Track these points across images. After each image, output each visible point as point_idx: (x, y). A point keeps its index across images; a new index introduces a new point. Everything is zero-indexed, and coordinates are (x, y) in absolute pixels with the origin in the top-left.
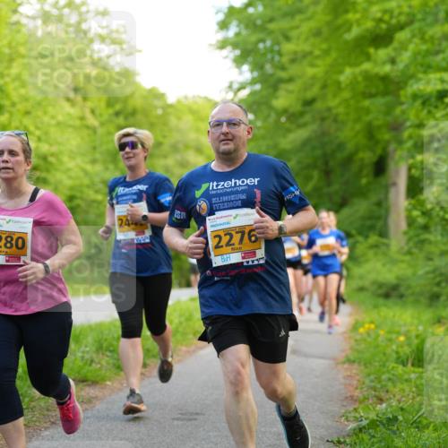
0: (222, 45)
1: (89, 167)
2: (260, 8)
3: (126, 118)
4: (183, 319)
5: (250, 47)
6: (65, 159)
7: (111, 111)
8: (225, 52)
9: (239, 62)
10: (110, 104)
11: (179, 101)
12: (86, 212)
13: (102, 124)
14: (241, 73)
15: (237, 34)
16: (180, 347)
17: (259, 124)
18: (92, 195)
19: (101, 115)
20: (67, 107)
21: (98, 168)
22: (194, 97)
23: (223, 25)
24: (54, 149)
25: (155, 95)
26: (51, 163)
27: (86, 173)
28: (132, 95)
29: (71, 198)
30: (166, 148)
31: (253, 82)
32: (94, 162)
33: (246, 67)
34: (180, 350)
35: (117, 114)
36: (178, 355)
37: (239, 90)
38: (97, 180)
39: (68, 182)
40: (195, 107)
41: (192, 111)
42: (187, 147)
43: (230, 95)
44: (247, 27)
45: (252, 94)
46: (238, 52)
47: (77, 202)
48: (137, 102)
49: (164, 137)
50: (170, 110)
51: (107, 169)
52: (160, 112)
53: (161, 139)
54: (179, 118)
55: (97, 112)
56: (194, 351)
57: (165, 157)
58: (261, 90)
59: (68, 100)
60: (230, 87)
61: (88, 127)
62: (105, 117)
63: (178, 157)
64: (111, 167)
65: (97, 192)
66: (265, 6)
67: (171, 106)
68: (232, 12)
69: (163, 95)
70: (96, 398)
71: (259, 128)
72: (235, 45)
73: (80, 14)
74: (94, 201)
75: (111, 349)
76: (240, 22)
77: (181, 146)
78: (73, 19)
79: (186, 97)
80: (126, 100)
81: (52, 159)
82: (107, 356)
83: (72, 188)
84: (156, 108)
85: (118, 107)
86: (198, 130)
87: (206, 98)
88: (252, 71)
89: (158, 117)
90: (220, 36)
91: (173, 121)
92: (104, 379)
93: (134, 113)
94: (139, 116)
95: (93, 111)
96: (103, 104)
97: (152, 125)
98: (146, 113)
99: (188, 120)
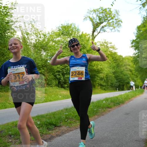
0: (132, 47)
1: (109, 70)
2: (139, 40)
3: (116, 61)
5: (137, 46)
6: (105, 69)
7: (113, 60)
8: (133, 48)
9: (135, 49)
10: (113, 59)
11: (125, 57)
12: (110, 78)
13: (112, 62)
14: (136, 51)
15: (135, 44)
18: (110, 75)
21: (111, 70)
22: (128, 56)
23: (132, 43)
24: (103, 67)
25: (121, 56)
27: (109, 71)
28: (117, 56)
29: (107, 75)
30: (123, 65)
31: (138, 53)
32: (110, 69)
33: (137, 50)
35: (114, 60)
37: (136, 54)
38: (111, 72)
39: (106, 73)
40: (128, 58)
41: (128, 59)
42: (127, 65)
43: (134, 55)
44: (136, 43)
45: (138, 55)
46: (135, 48)
47: (108, 76)
48: (117, 58)
49: (123, 63)
52: (122, 59)
54: (125, 60)
57: (123, 67)
61: (109, 63)
62: (112, 61)
63: (126, 67)
64: (114, 69)
65: (111, 74)
66: (139, 39)
67: (124, 58)
68: (133, 40)
69: (122, 56)
70: (110, 111)
72: (134, 46)
73: (107, 44)
74: (111, 76)
76: (135, 42)
77: (126, 65)
78: (106, 45)
79: (126, 56)
81: (103, 69)
83: (107, 74)
84: (121, 58)
85: (114, 59)
86: (129, 62)
88: (138, 51)
89: (121, 60)
90: (132, 45)
91: (124, 61)
92: (112, 107)
93: (117, 60)
94: (118, 60)
95: (110, 60)
96: (111, 59)
97: (120, 61)
98: (119, 60)
99: (127, 60)
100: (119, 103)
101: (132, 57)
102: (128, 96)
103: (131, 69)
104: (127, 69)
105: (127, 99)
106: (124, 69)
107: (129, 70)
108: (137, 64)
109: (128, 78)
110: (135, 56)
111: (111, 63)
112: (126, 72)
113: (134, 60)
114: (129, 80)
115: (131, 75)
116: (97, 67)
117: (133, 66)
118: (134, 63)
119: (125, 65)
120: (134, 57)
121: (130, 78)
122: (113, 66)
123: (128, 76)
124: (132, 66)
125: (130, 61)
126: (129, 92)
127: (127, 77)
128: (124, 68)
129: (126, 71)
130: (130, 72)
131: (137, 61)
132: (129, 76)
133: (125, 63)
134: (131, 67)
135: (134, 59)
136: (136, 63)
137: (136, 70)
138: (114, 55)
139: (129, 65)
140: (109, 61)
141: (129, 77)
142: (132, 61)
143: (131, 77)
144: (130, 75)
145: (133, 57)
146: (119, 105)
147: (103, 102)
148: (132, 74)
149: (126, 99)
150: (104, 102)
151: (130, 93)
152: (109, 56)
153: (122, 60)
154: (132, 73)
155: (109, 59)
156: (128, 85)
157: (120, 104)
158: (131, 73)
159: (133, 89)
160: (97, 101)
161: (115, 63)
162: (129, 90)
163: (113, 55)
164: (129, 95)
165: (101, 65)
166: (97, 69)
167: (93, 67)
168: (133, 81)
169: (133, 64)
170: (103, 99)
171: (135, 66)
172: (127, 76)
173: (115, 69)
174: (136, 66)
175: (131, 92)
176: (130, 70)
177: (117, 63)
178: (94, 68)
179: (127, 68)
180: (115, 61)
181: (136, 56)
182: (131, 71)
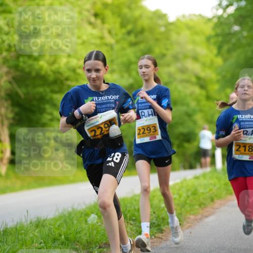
3: (136, 36)
4: (189, 193)
7: (124, 31)
10: (123, 25)
11: (178, 20)
13: (117, 42)
16: (188, 216)
17: (245, 34)
19: (116, 35)
20: (89, 29)
22: (190, 15)
25: (159, 16)
26: (79, 75)
28: (141, 16)
30: (169, 58)
34: (189, 218)
35: (129, 33)
36: (188, 222)
37: (227, 6)
40: (191, 24)
41: (189, 27)
43: (220, 12)
45: (239, 9)
48: (145, 23)
49: (167, 49)
50: (171, 27)
51: (122, 77)
52: (163, 29)
53: (164, 51)
54: (178, 33)
55: (113, 32)
56: (200, 219)
57: (168, 65)
58: (246, 6)
59: (90, 23)
60: (220, 5)
61: (106, 45)
62: (120, 36)
63: (179, 65)
64: (126, 75)
67: (172, 24)
69: (165, 15)
71: (245, 38)
75: (134, 218)
77: (181, 56)
79: (184, 16)
80: (136, 21)
82: (131, 224)
84: (160, 26)
85: (129, 27)
86: (194, 42)
87: (200, 15)
89: (162, 33)
91: (174, 36)
93: (142, 31)
94: (146, 34)
95: (110, 32)
96: (117, 26)
97: (157, 40)
98: (151, 30)
99: (186, 34)
100: (159, 225)
101: (210, 20)
102: (195, 193)
103: (202, 75)
104: (185, 77)
105: (191, 205)
106: (170, 75)
107: (194, 79)
108: (229, 51)
109: (189, 115)
110: (225, 16)
111: (117, 47)
112: (180, 87)
113: (217, 35)
114: (195, 123)
115: (204, 102)
116: (54, 62)
117: (212, 62)
118: (220, 48)
119: (176, 58)
120: (220, 18)
121: (198, 117)
122: (125, 59)
123: (188, 105)
124: (208, 61)
125: (198, 39)
126: (197, 178)
127: (184, 108)
128: (172, 69)
129: (182, 81)
130: (197, 90)
131: (234, 40)
132: (193, 104)
133: (175, 49)
134: (204, 65)
135: (219, 31)
136: (225, 48)
137: (224, 77)
138: (129, 7)
139: (195, 58)
140: (107, 35)
141: (194, 111)
142: (208, 39)
143: (201, 111)
144: (198, 101)
145: (215, 20)
146: (161, 231)
147: (86, 221)
148: (208, 98)
149: (187, 208)
150: (93, 218)
151: (203, 181)
152: (108, 13)
153: (166, 36)
154: (207, 92)
155: (107, 26)
156: (186, 145)
157: (164, 228)
158: (203, 93)
159: (213, 163)
160: (60, 217)
161: (133, 44)
162: (191, 167)
163: (125, 11)
164: (201, 190)
165: (69, 56)
166: (55, 72)
167: (36, 59)
168: (209, 130)
169: (215, 51)
170: (84, 207)
171: (219, 61)
172: (183, 104)
173: (134, 73)
174: (225, 60)
175: (204, 175)
176: (198, 78)
177: (142, 46)
178: (41, 68)
179: (183, 71)
180: (132, 38)
181: (229, 16)
182: (202, 83)
